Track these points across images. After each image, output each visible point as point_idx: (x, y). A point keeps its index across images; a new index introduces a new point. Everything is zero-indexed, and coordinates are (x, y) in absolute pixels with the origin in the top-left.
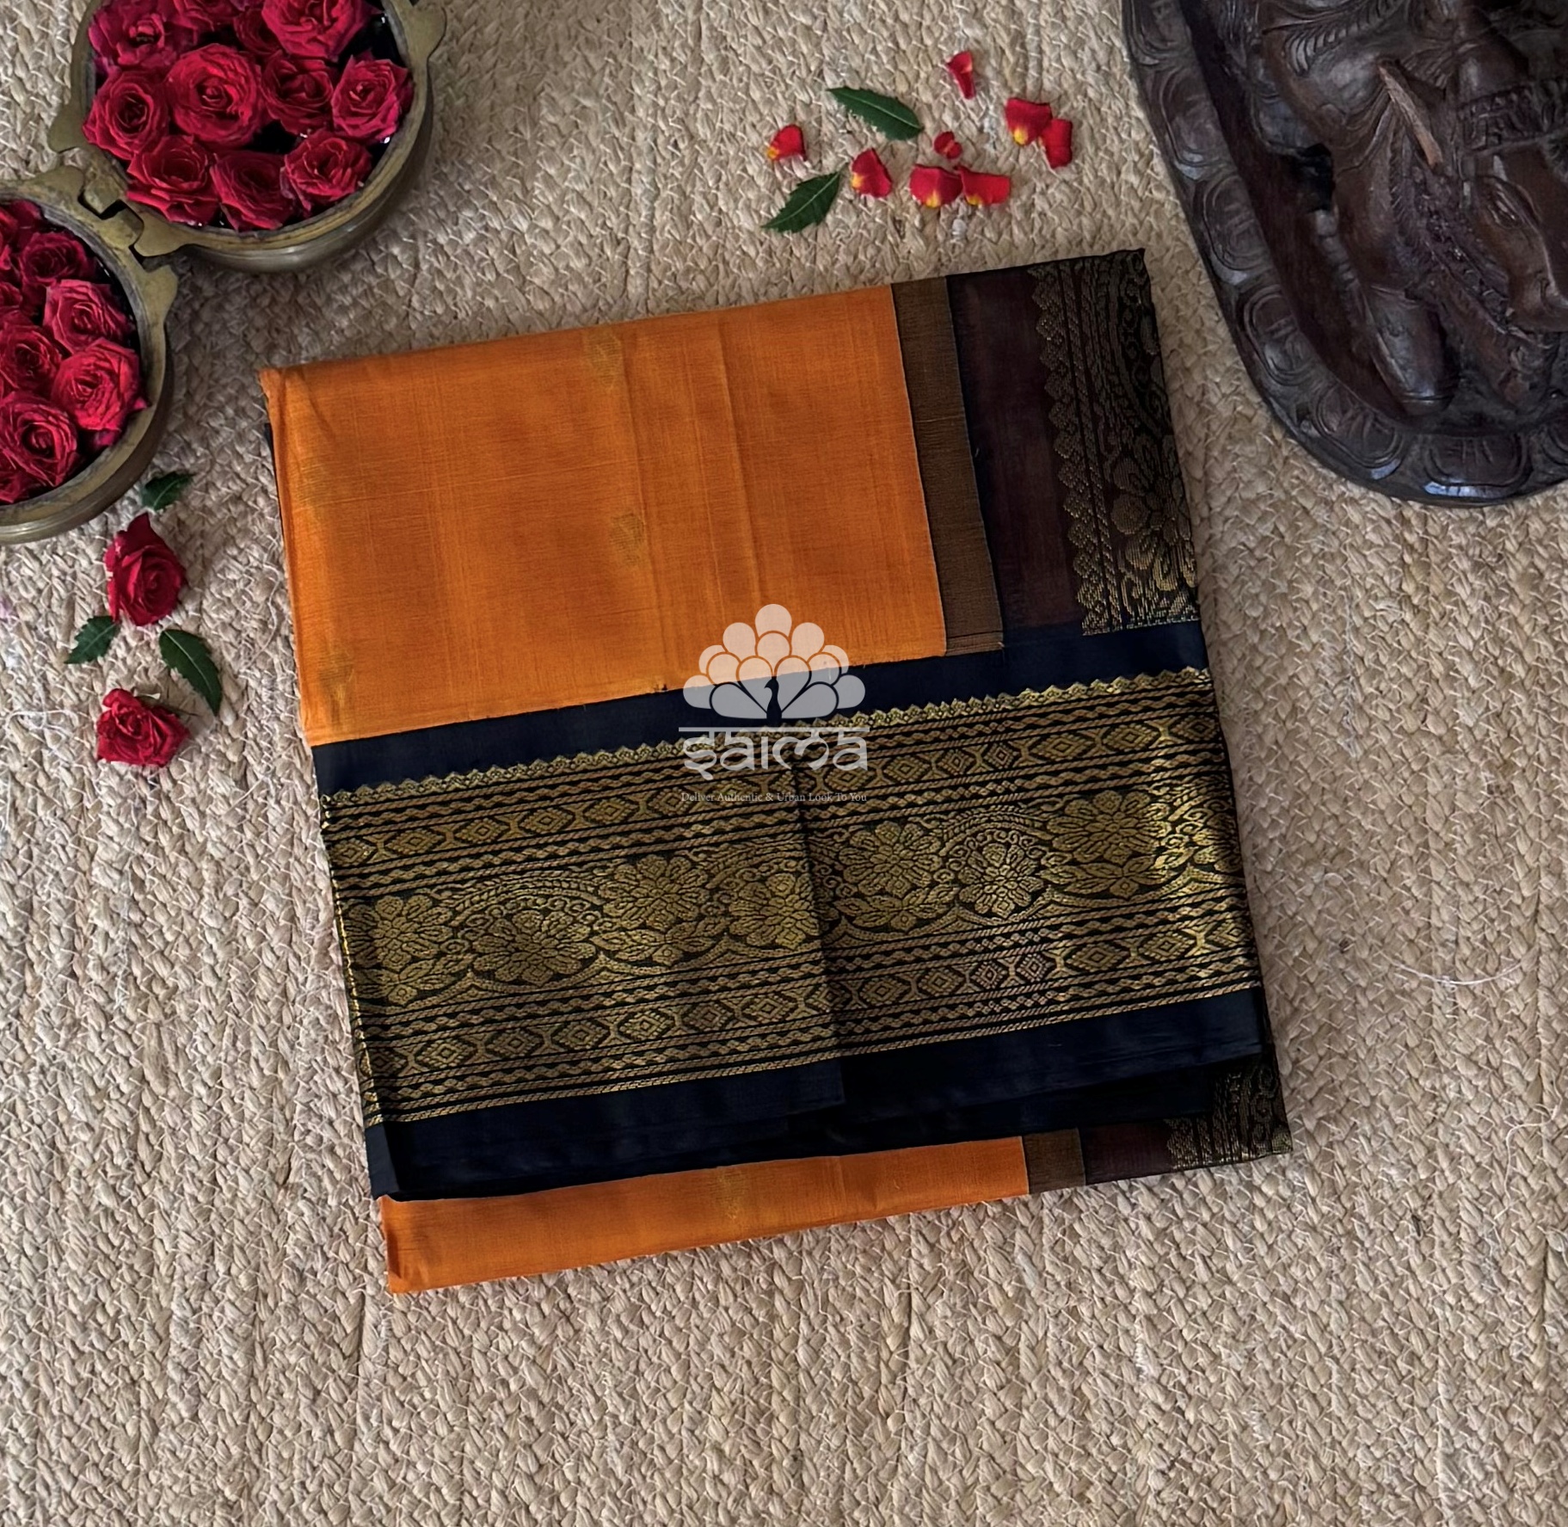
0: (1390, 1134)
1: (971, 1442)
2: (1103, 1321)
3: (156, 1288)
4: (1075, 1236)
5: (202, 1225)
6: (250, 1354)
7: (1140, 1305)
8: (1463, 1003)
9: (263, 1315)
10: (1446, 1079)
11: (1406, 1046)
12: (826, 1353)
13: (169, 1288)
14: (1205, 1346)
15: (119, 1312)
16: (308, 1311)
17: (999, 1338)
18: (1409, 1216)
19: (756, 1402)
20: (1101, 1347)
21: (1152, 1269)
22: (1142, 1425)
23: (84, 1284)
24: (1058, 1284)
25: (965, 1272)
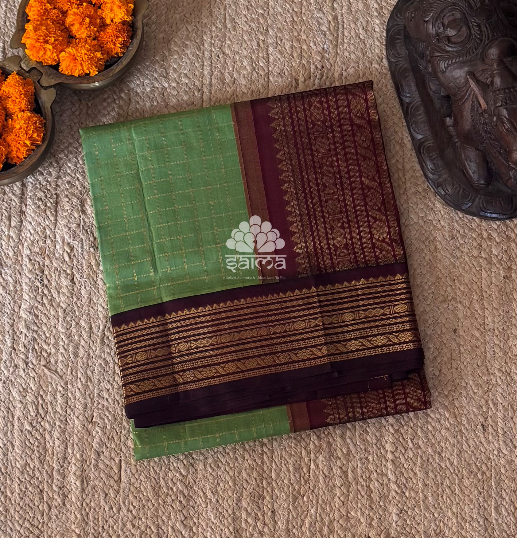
0: (473, 396)
1: (332, 505)
2: (377, 462)
3: (47, 458)
4: (367, 432)
5: (63, 436)
6: (82, 482)
7: (390, 456)
8: (497, 350)
9: (86, 467)
10: (492, 376)
11: (478, 365)
12: (282, 475)
13: (52, 458)
14: (412, 470)
15: (35, 467)
16: (101, 466)
17: (341, 468)
18: (480, 424)
19: (258, 493)
20: (376, 471)
21: (394, 443)
22: (390, 498)
23: (21, 457)
24: (361, 449)
25: (329, 444)
